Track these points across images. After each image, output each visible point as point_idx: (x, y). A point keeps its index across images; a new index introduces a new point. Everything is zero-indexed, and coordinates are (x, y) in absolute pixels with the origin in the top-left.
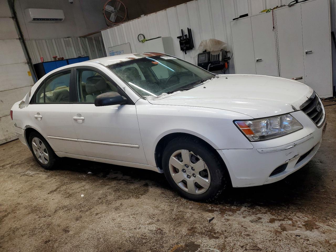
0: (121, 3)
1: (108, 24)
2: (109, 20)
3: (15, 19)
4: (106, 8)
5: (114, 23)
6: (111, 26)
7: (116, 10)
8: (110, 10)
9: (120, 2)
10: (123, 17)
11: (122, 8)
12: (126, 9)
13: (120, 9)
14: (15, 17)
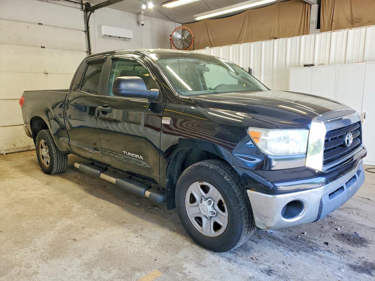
0: (190, 32)
2: (174, 46)
3: (87, 33)
4: (174, 34)
7: (183, 38)
10: (188, 46)
11: (190, 36)
12: (194, 38)
13: (187, 38)
14: (87, 31)
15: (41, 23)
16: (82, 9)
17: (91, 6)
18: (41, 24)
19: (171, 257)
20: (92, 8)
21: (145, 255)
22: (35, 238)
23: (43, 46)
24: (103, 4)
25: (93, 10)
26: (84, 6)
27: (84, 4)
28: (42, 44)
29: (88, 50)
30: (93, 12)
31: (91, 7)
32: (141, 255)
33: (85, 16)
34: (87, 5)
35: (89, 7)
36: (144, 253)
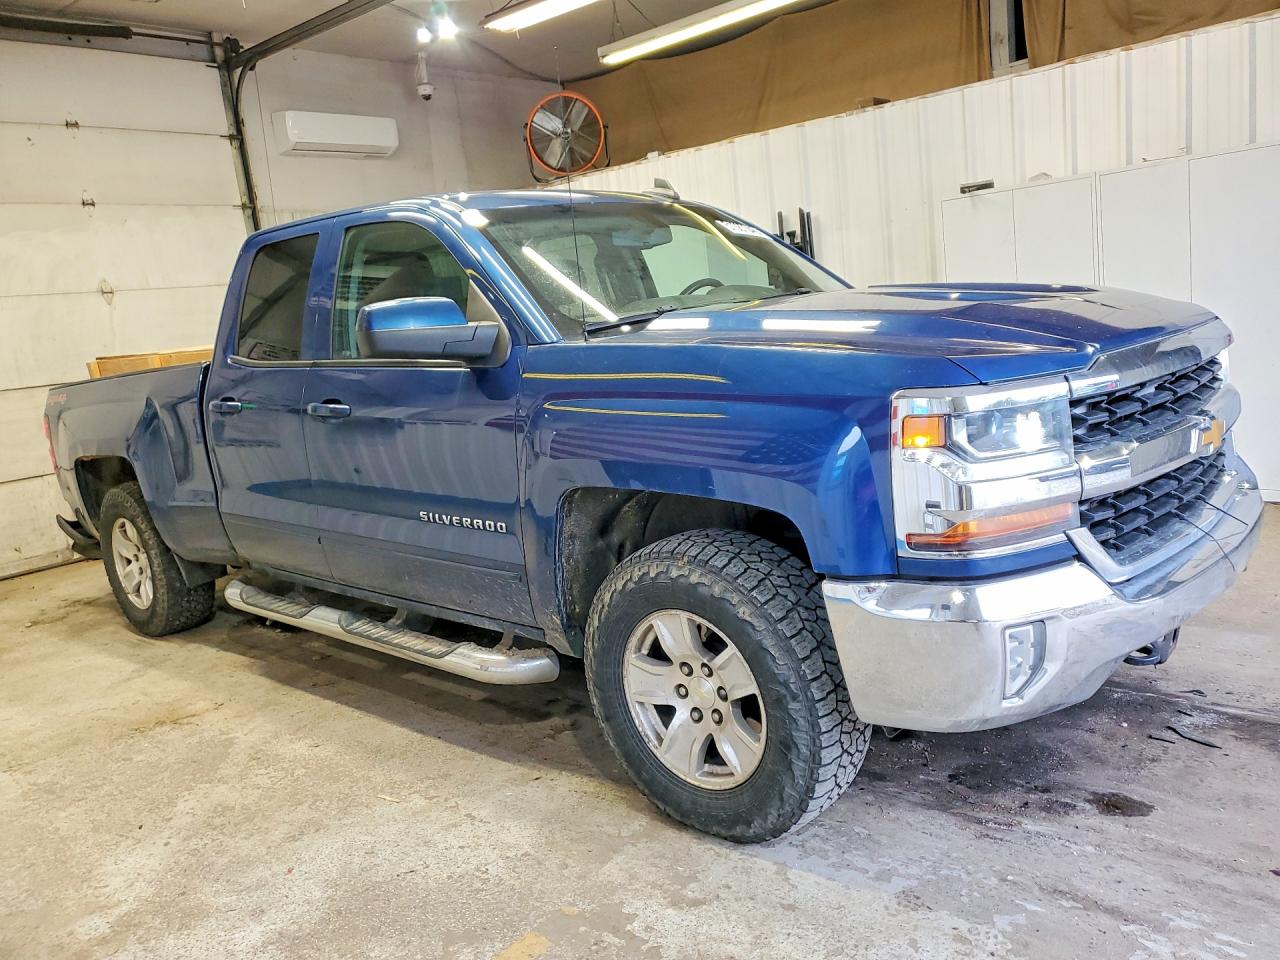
0: (589, 108)
1: (537, 176)
2: (542, 161)
3: (236, 143)
4: (535, 119)
5: (559, 170)
6: (547, 181)
7: (569, 131)
8: (551, 129)
9: (586, 105)
10: (589, 155)
11: (590, 122)
12: (605, 127)
13: (581, 128)
14: (238, 136)
15: (73, 122)
16: (214, 60)
17: (242, 47)
18: (76, 125)
19: (581, 882)
20: (248, 55)
21: (490, 884)
22: (101, 865)
23: (87, 198)
24: (284, 38)
25: (249, 60)
26: (219, 52)
27: (217, 44)
28: (85, 191)
29: (245, 199)
30: (251, 69)
31: (241, 50)
32: (478, 885)
33: (224, 85)
34: (229, 46)
35: (237, 53)
36: (485, 876)
